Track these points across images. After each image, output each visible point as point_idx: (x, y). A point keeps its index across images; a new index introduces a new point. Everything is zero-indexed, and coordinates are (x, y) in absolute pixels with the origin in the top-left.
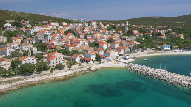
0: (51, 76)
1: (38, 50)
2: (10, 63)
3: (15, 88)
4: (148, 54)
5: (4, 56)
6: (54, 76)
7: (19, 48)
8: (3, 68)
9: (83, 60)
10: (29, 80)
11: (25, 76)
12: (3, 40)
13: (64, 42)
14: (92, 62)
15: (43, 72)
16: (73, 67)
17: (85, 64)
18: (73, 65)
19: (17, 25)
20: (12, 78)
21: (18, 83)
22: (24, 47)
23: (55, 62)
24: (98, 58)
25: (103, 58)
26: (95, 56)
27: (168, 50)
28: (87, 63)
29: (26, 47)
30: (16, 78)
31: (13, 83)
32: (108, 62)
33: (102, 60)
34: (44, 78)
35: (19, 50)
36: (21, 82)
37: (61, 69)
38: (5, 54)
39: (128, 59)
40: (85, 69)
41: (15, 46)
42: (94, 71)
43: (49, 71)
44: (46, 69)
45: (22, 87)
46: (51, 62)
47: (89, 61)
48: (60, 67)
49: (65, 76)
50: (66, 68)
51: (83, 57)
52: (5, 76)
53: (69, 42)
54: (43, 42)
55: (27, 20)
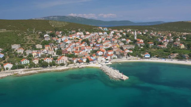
0: (56, 69)
1: (56, 54)
2: (38, 61)
3: (37, 73)
4: (129, 60)
5: (38, 57)
6: (57, 69)
7: (47, 52)
8: (34, 63)
9: (78, 62)
10: (45, 70)
11: (44, 68)
12: (40, 47)
13: (75, 49)
14: (83, 63)
15: (53, 67)
16: (70, 65)
17: (78, 64)
18: (70, 64)
19: (52, 35)
20: (37, 68)
21: (39, 70)
22: (49, 52)
23: (60, 62)
24: (88, 61)
25: (92, 61)
26: (86, 60)
27: (146, 58)
28: (80, 63)
29: (50, 52)
30: (39, 68)
31: (37, 71)
32: (93, 64)
33: (90, 62)
34: (52, 69)
35: (46, 53)
36: (41, 70)
37: (63, 66)
38: (38, 56)
39: (108, 63)
40: (76, 67)
41: (45, 51)
42: (80, 68)
43: (55, 67)
44: (54, 65)
45: (40, 72)
46: (58, 62)
47: (81, 62)
48: (62, 65)
49: (63, 70)
50: (65, 66)
51: (79, 59)
52: (34, 67)
53: (79, 49)
54: (62, 49)
55: (60, 31)
